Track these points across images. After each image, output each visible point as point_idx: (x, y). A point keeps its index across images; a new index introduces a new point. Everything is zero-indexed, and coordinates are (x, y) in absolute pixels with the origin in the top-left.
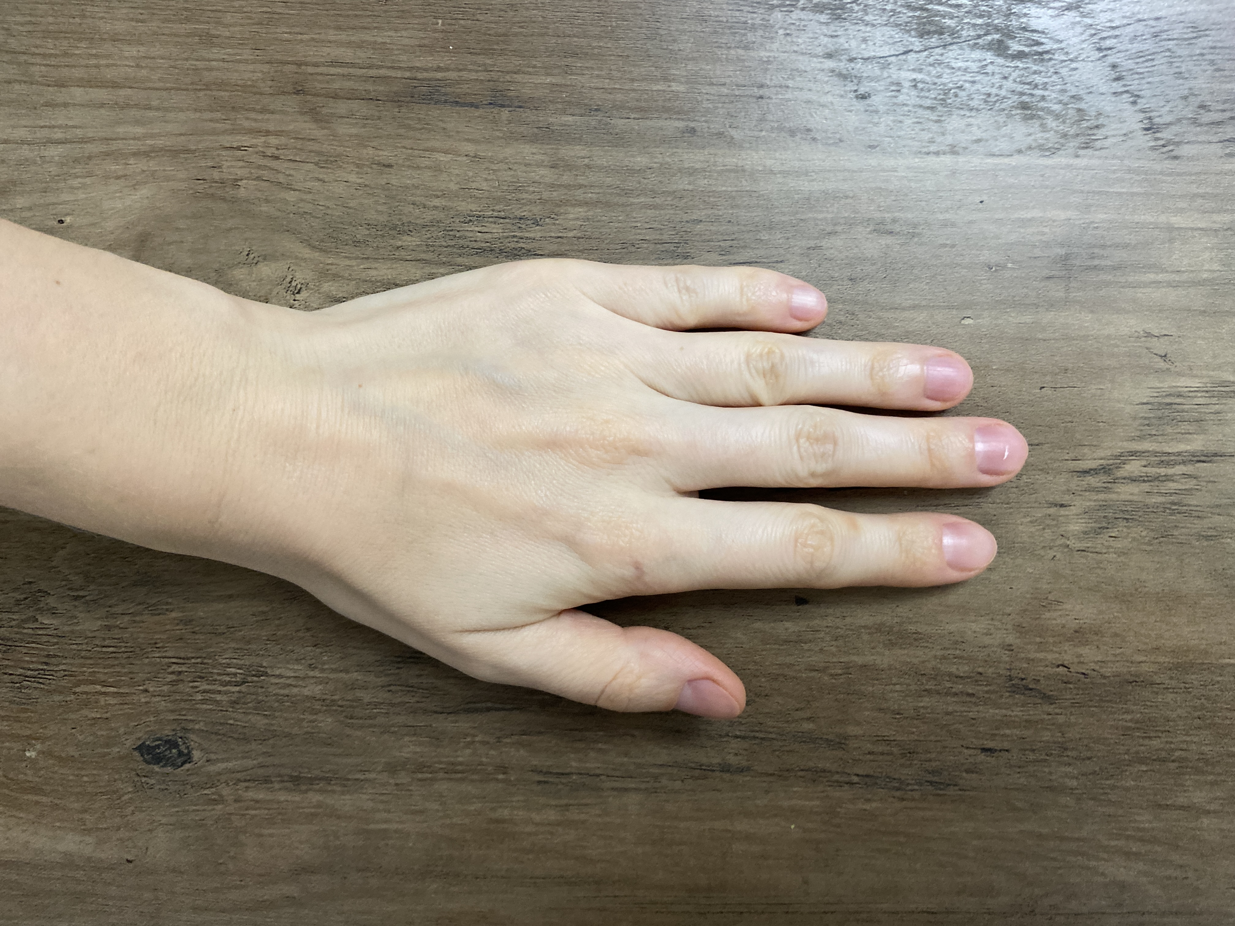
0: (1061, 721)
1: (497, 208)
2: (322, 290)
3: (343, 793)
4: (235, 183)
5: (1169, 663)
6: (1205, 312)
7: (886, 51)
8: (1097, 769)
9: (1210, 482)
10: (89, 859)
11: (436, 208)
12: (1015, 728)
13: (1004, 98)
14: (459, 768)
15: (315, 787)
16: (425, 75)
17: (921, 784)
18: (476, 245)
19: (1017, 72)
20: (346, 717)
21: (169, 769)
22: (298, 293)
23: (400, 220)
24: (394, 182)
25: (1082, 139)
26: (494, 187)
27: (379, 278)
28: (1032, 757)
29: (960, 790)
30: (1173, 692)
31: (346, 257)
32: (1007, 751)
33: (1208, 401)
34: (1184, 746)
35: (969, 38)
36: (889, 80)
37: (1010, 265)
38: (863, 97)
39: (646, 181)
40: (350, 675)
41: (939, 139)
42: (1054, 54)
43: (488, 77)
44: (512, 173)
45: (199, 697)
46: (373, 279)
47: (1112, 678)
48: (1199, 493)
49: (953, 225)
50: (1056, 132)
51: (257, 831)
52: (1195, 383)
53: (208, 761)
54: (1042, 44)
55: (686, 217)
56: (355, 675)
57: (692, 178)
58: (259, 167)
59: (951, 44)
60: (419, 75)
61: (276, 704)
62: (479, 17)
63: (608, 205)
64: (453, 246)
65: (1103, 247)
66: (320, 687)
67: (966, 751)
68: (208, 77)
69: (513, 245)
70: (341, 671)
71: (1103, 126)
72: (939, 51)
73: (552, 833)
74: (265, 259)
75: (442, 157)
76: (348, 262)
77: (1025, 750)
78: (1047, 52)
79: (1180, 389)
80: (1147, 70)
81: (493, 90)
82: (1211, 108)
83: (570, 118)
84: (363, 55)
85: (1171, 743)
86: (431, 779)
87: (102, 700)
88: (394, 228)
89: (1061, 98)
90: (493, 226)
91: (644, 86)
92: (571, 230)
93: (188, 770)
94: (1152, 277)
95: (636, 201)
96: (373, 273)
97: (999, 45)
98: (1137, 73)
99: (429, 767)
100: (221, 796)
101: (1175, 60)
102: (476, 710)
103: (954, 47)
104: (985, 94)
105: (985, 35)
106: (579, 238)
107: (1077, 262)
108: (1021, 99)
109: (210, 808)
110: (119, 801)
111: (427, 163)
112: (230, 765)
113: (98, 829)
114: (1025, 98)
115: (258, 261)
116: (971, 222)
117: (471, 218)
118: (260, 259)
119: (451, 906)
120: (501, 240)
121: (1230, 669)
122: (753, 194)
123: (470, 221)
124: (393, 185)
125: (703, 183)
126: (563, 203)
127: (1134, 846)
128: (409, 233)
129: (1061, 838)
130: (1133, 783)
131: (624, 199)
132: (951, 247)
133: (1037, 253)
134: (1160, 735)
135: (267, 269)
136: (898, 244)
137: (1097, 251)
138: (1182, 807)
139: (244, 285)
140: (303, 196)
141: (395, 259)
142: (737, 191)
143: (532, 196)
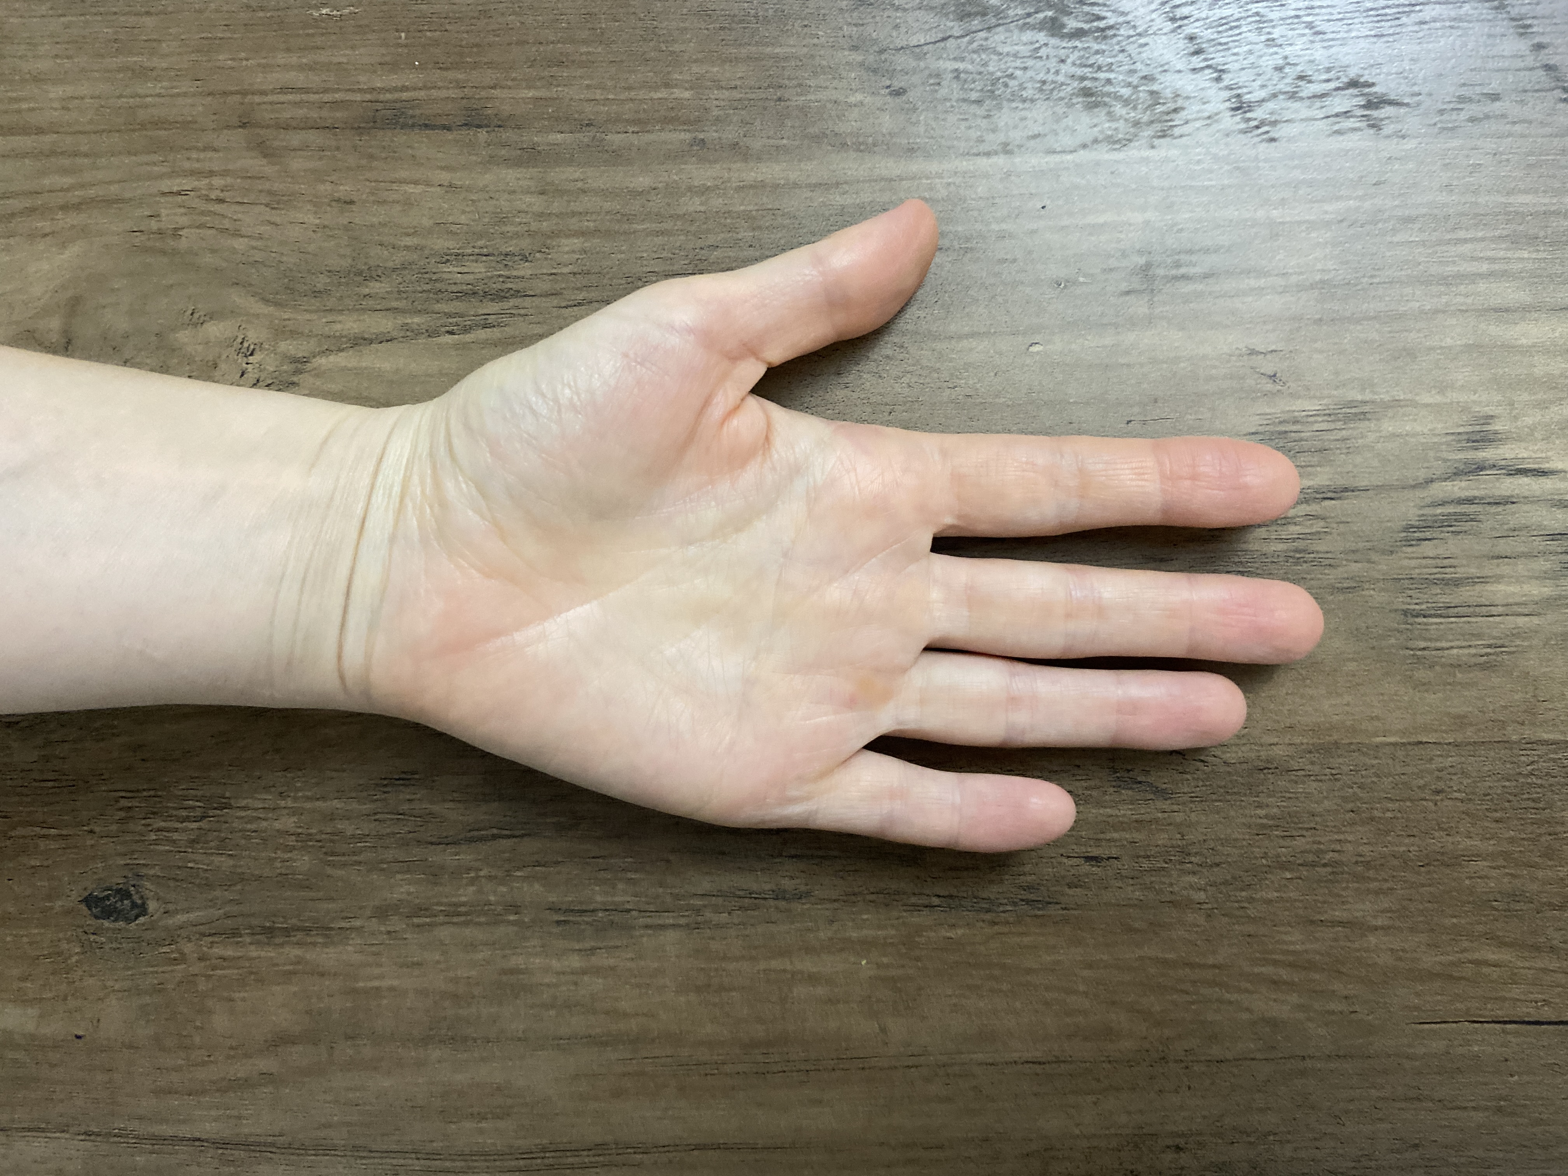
0: (1178, 820)
1: (480, 243)
2: (279, 350)
3: (325, 945)
4: (176, 233)
5: (1307, 744)
6: (1321, 320)
7: (920, 38)
8: (1229, 877)
9: (1341, 523)
10: (33, 1037)
11: (407, 248)
12: (1124, 830)
13: (1062, 84)
14: (462, 909)
15: (292, 939)
16: (388, 96)
17: (1015, 904)
18: (454, 288)
19: (1077, 54)
20: (326, 853)
21: (121, 924)
22: (251, 354)
23: (366, 264)
24: (357, 220)
25: (1158, 127)
26: (473, 221)
27: (344, 333)
28: (1146, 865)
29: (1063, 909)
30: (1317, 780)
31: (306, 310)
32: (1116, 858)
33: (1332, 426)
34: (1337, 847)
35: (1018, 18)
36: (927, 72)
37: (1081, 279)
38: (899, 93)
39: (650, 204)
40: (329, 803)
41: (990, 137)
42: (1118, 29)
43: (462, 95)
44: (494, 202)
45: (153, 837)
46: (338, 334)
47: (1238, 765)
48: (1329, 537)
49: (1011, 236)
50: (1126, 120)
51: (226, 994)
52: (1311, 406)
53: (165, 913)
54: (1104, 18)
55: (700, 244)
56: (336, 804)
57: (703, 198)
58: (203, 213)
59: (995, 26)
60: (381, 97)
61: (243, 842)
62: (448, 27)
63: (608, 234)
64: (429, 291)
65: (1191, 252)
66: (295, 819)
67: (1065, 860)
68: (142, 115)
69: (498, 286)
70: (318, 799)
71: (1183, 109)
72: (983, 34)
73: (576, 984)
74: (211, 318)
75: (410, 189)
76: (308, 316)
77: (1138, 857)
78: (1111, 27)
79: (1296, 414)
80: (1231, 39)
81: (467, 109)
82: (1313, 78)
83: (559, 136)
84: (316, 78)
85: (1320, 843)
86: (429, 925)
87: (42, 844)
88: (360, 273)
89: (1130, 80)
90: (476, 264)
91: (642, 94)
92: (566, 265)
93: (143, 924)
94: (1253, 283)
95: (640, 227)
96: (338, 327)
97: (1053, 24)
98: (1220, 44)
99: (426, 909)
100: (182, 954)
101: (1265, 25)
102: (481, 839)
103: (1000, 29)
104: (1039, 82)
105: (1036, 13)
106: (575, 274)
107: (1161, 272)
108: (1082, 85)
109: (170, 968)
110: (64, 965)
111: (395, 196)
112: (192, 916)
113: (42, 999)
114: (1088, 84)
115: (204, 321)
116: (1033, 232)
117: (448, 257)
118: (207, 318)
119: (459, 1077)
120: (485, 281)
121: (1387, 750)
122: (776, 212)
123: (448, 261)
124: (356, 224)
125: (717, 202)
126: (555, 234)
127: (1284, 974)
128: (378, 278)
129: (1191, 965)
130: (1276, 894)
131: (626, 226)
132: (1011, 262)
133: (1113, 263)
134: (1304, 833)
135: (214, 330)
136: (950, 262)
137: (1183, 257)
138: (1341, 923)
139: (189, 349)
140: (254, 243)
141: (363, 309)
142: (758, 210)
143: (519, 228)
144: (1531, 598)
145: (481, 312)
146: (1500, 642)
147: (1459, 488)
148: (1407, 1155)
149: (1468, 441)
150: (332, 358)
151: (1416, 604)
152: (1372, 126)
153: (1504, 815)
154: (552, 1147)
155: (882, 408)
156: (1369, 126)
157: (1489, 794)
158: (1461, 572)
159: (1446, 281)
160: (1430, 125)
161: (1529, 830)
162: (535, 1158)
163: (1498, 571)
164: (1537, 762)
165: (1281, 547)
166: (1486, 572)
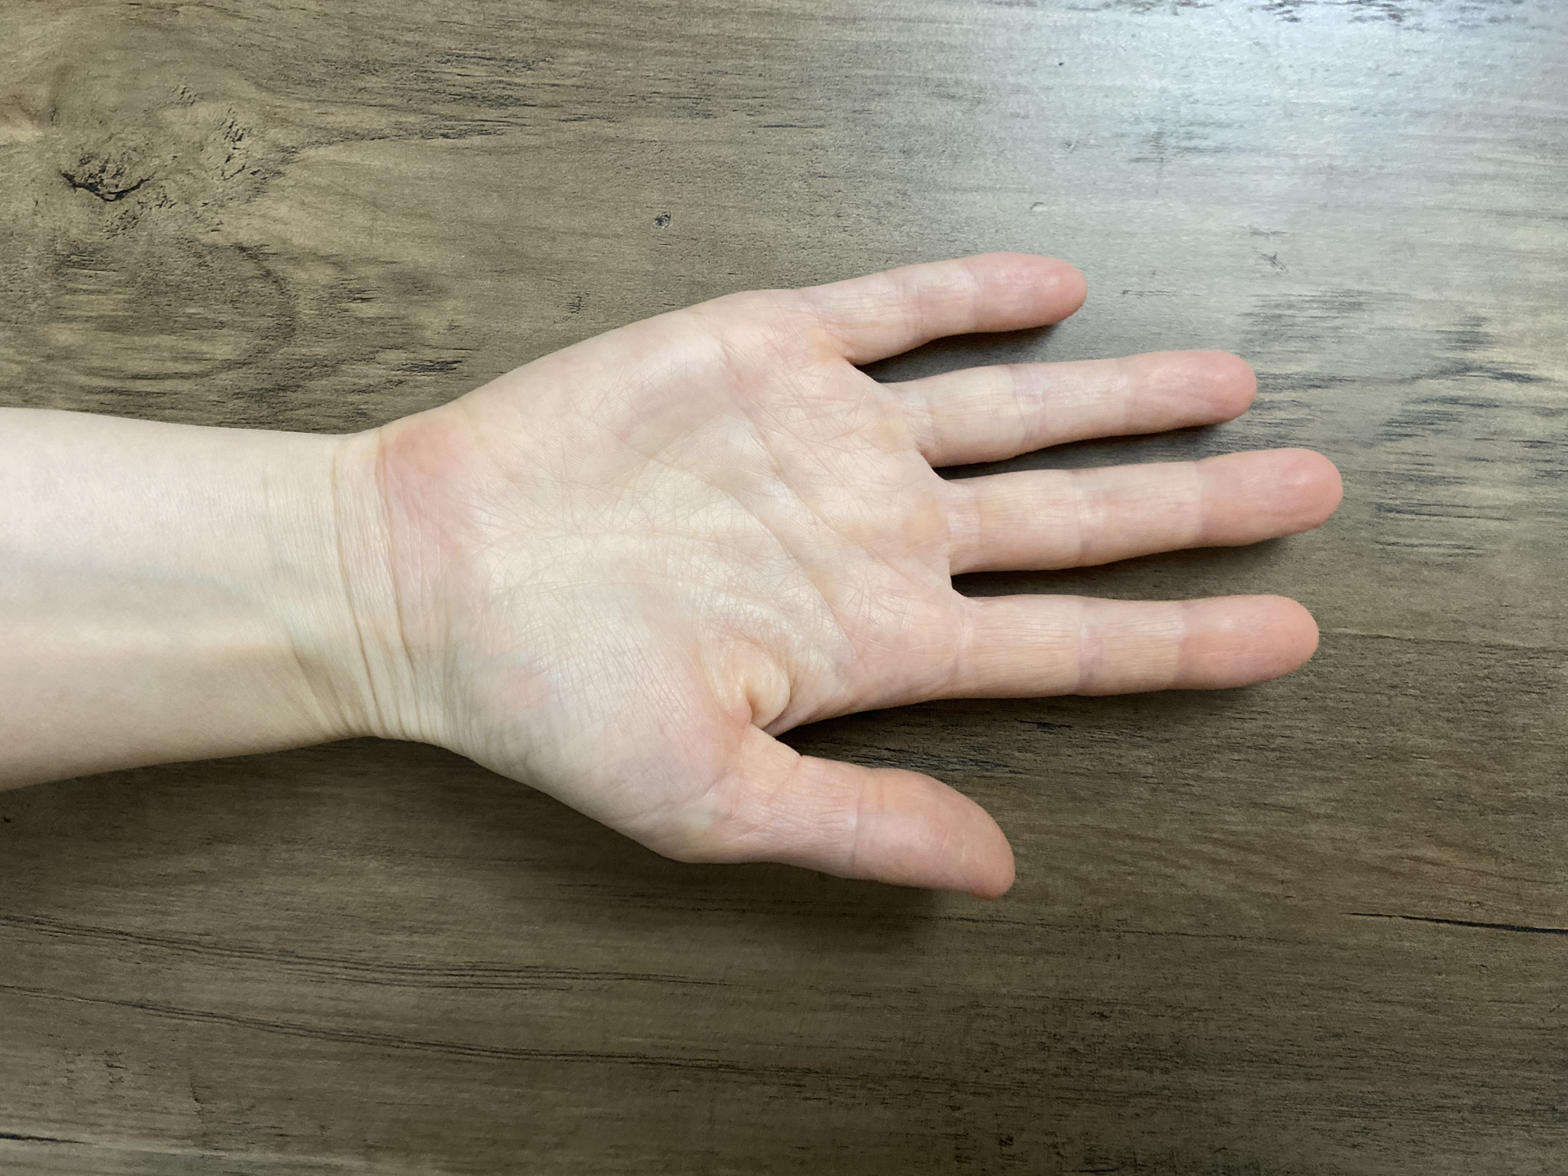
1: (482, 46)
2: (267, 138)
4: (174, 9)
6: (1325, 206)
8: (1178, 754)
9: (1325, 411)
11: (407, 43)
17: (964, 763)
18: (452, 90)
22: (239, 140)
23: (364, 56)
24: (359, 11)
26: (479, 22)
27: (336, 126)
28: (1098, 735)
29: (1011, 772)
31: (298, 99)
32: (1068, 726)
33: (1326, 313)
34: (1287, 733)
37: (1092, 142)
39: (661, 22)
44: (501, 5)
46: (329, 126)
49: (1026, 90)
52: (1308, 292)
55: (709, 67)
57: (716, 21)
63: (616, 49)
64: (426, 90)
65: (1203, 124)
67: (1017, 725)
69: (498, 92)
74: (202, 99)
76: (299, 105)
77: (1090, 727)
79: (1292, 298)
85: (1270, 727)
88: (357, 66)
90: (477, 68)
92: (569, 77)
94: (1264, 162)
95: (648, 45)
96: (330, 119)
106: (578, 87)
107: (1173, 142)
115: (194, 101)
116: (1049, 89)
117: (449, 58)
118: (197, 99)
119: (394, 889)
120: (485, 86)
121: (1345, 641)
122: (790, 42)
123: (449, 61)
124: (358, 15)
125: (730, 27)
126: (561, 44)
127: (1223, 853)
128: (375, 72)
129: (1132, 838)
130: (1223, 774)
131: (635, 43)
132: (1023, 118)
133: (1126, 127)
134: (1257, 716)
135: (204, 111)
136: (961, 111)
137: (1196, 129)
138: (1283, 808)
139: (176, 128)
140: (252, 25)
141: (356, 103)
142: (771, 39)
143: (524, 34)
144: (1504, 503)
145: (477, 117)
146: (1469, 544)
147: (1446, 387)
148: (1329, 1043)
149: (1458, 341)
150: (322, 151)
151: (1391, 499)
152: (1394, 17)
153: (1457, 716)
154: (483, 966)
155: (880, 255)
156: (1390, 16)
157: (1443, 694)
158: (1437, 471)
159: (1452, 180)
160: (1450, 22)
161: (1480, 733)
162: (464, 975)
163: (1473, 473)
164: (1494, 666)
165: (1263, 431)
166: (1461, 473)
